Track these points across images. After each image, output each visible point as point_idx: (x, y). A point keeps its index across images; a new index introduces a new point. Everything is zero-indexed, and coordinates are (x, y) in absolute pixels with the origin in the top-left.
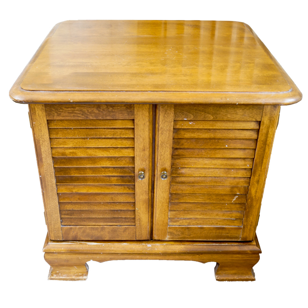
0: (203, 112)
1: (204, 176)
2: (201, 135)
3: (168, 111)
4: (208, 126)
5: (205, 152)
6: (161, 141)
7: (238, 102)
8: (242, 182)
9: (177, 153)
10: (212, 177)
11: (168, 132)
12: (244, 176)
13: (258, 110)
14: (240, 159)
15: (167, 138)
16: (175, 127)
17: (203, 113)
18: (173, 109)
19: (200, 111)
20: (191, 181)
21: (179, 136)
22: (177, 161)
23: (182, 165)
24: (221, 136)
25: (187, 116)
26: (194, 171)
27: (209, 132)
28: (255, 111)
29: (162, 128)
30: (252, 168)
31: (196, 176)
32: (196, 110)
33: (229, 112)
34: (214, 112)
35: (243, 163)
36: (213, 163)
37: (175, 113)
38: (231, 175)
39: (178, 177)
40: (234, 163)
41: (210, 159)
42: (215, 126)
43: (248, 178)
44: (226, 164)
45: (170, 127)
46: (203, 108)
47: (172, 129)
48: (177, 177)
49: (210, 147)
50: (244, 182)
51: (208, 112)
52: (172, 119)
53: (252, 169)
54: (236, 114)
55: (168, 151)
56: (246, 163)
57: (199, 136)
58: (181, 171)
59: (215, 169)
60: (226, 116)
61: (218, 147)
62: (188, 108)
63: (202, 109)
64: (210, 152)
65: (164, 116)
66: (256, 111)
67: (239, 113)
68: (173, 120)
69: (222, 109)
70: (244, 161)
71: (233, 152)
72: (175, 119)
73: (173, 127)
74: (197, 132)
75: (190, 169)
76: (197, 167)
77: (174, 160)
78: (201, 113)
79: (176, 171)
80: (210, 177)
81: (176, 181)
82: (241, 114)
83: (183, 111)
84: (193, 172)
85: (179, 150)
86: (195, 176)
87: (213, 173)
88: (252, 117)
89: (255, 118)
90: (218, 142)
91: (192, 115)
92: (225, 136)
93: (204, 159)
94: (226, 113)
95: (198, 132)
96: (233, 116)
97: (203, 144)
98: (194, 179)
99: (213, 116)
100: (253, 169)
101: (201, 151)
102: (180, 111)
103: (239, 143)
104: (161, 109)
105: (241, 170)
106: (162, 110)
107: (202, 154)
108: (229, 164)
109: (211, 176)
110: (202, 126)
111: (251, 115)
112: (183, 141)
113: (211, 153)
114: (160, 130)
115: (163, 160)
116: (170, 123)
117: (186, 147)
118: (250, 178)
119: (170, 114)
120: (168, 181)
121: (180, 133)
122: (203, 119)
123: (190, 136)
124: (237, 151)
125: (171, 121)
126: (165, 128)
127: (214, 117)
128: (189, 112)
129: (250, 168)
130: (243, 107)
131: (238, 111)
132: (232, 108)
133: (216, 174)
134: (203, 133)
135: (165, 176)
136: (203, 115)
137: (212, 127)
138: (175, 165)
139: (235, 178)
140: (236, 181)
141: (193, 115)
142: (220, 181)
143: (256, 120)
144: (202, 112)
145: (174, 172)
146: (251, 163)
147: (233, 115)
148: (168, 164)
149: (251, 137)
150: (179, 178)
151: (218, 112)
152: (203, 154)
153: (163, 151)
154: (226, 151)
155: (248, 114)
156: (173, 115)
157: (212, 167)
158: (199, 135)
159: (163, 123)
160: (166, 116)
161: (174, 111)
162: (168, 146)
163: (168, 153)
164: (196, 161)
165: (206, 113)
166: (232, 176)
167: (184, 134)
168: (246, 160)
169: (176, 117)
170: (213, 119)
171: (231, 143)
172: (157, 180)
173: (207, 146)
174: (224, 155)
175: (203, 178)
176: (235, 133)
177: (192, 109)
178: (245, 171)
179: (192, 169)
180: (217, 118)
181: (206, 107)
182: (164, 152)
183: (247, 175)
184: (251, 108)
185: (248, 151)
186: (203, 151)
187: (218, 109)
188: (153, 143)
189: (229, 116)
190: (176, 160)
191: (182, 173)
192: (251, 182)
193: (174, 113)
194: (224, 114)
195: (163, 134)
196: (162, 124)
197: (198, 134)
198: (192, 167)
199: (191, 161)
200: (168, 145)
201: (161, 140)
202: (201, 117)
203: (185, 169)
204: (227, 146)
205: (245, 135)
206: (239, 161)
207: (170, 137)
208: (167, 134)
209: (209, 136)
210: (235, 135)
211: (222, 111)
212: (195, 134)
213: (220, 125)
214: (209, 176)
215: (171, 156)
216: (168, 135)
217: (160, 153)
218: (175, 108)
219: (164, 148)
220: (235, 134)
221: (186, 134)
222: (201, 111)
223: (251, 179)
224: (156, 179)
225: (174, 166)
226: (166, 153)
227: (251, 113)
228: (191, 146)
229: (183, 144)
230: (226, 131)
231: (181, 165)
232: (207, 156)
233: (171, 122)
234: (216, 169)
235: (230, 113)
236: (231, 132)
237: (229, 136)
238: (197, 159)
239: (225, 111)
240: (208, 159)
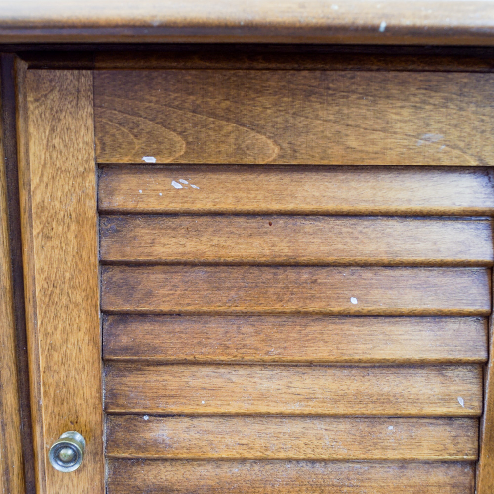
0: (228, 120)
1: (259, 454)
2: (229, 243)
3: (67, 120)
4: (259, 197)
5: (257, 333)
6: (43, 277)
7: (385, 16)
8: (439, 486)
9: (125, 340)
10: (298, 461)
11: (73, 227)
12: (447, 457)
13: (488, 109)
14: (419, 371)
15: (69, 258)
16: (105, 206)
17: (230, 127)
18: (90, 109)
19: (214, 115)
20: (202, 482)
21: (128, 250)
22: (133, 381)
23: (153, 398)
24: (325, 248)
25: (154, 144)
26: (212, 433)
27: (266, 233)
28: (473, 117)
29: (42, 207)
30: (479, 412)
31: (224, 456)
32: (194, 111)
33: (350, 122)
34: (279, 120)
35: (437, 391)
36: (298, 390)
37: (99, 129)
38: (384, 448)
39: (145, 460)
40: (397, 390)
41: (285, 373)
42: (294, 197)
43: (464, 463)
44: (358, 393)
45: (79, 201)
46: (228, 102)
47: (92, 213)
48: (138, 461)
49: (278, 307)
50: (448, 488)
51: (251, 123)
52: (87, 161)
53: (478, 419)
54: (384, 130)
55: (83, 329)
56: (453, 388)
57: (223, 252)
58: (151, 430)
59: (308, 423)
60: (338, 143)
61: (313, 307)
62: (157, 102)
63: (224, 105)
64: (278, 336)
65: (50, 147)
66: (475, 113)
67: (399, 125)
68: (93, 164)
69: (318, 106)
70: (441, 378)
71: (384, 334)
72: (100, 161)
73: (93, 203)
74: (211, 229)
75: (196, 422)
76: (223, 410)
77: (118, 376)
78: (221, 128)
79: (128, 430)
80: (289, 460)
81: (132, 482)
82: (409, 128)
83: (136, 119)
84: (211, 437)
85: (134, 326)
86: (216, 456)
87: (301, 443)
88: (462, 144)
89: (474, 151)
90: (316, 281)
91: (178, 138)
92: (343, 251)
93: (256, 369)
94: (337, 127)
95: (216, 232)
96: (373, 143)
97: (242, 294)
98: (218, 471)
99: (275, 142)
100: (485, 417)
101: (239, 328)
102: (120, 116)
103: (410, 288)
104: (31, 107)
105: (431, 428)
106: (36, 112)
107: (245, 346)
108: (371, 396)
109: (291, 455)
110: (230, 200)
111: (454, 134)
112: (152, 277)
113: (286, 341)
114: (34, 216)
115: (63, 374)
116: (79, 180)
117: (165, 308)
118: (474, 464)
119: (77, 132)
120: (93, 480)
121: (132, 234)
122: (232, 160)
123: (181, 250)
124: (404, 329)
125: (81, 169)
126: (57, 204)
127: (281, 149)
128: (163, 124)
129: (472, 412)
130: (415, 95)
131: (395, 117)
132: (364, 102)
133: (317, 447)
134: (240, 236)
135: (69, 452)
136: (233, 136)
137: (279, 201)
138: (121, 401)
139: (404, 463)
140: (412, 482)
141: (185, 138)
142: (336, 482)
143: (481, 160)
144: (225, 123)
145: (120, 435)
146: (475, 388)
147: (372, 137)
148: (88, 394)
149: (461, 252)
150: (146, 468)
151: (300, 122)
152: (248, 342)
153: (60, 327)
154: (352, 328)
155: (441, 131)
156: (90, 137)
157: (296, 408)
158: (223, 247)
159: (45, 179)
160: (57, 141)
161: (96, 116)
162: (79, 299)
163: (81, 334)
164: (218, 382)
165: (243, 125)
166: (391, 455)
167: (153, 243)
168: (450, 373)
169: (103, 149)
170: (281, 156)
171: (371, 286)
172: (44, 479)
173: (262, 301)
174: (343, 346)
175: (257, 468)
176: (389, 235)
177: (177, 107)
178: (448, 428)
179: (204, 424)
180: (295, 151)
181: (243, 93)
182: (64, 330)
183: (460, 451)
184: (451, 100)
185: (456, 326)
186: (247, 329)
187: (298, 104)
188: (18, 293)
189: (353, 142)
190: (124, 376)
191: (156, 444)
192: (480, 485)
193: (92, 128)
194: (327, 134)
195: (49, 238)
196: (43, 186)
197: (216, 240)
198: (201, 410)
199: (193, 383)
200: (78, 297)
201: (42, 269)
202: (223, 148)
203: (171, 423)
204: (354, 301)
205: (435, 243)
206: (419, 379)
207: (84, 255)
208: (71, 236)
209: (267, 252)
210: (388, 244)
211: (317, 117)
212: (204, 239)
213: (317, 194)
214: (282, 455)
215: (97, 355)
216: (73, 242)
217: (47, 335)
218: (97, 101)
219: (62, 314)
220: (391, 240)
221: (162, 240)
222: (222, 118)
223: (481, 472)
224: (40, 476)
225: (118, 405)
226: (72, 340)
227: (456, 126)
228: (187, 301)
229: (149, 294)
230: (345, 226)
231: (148, 403)
232: (267, 353)
233: (83, 175)
234: (316, 422)
235: (357, 126)
236: (369, 231)
237: (360, 247)
238: (223, 370)
239: (332, 117)
240: (272, 372)
